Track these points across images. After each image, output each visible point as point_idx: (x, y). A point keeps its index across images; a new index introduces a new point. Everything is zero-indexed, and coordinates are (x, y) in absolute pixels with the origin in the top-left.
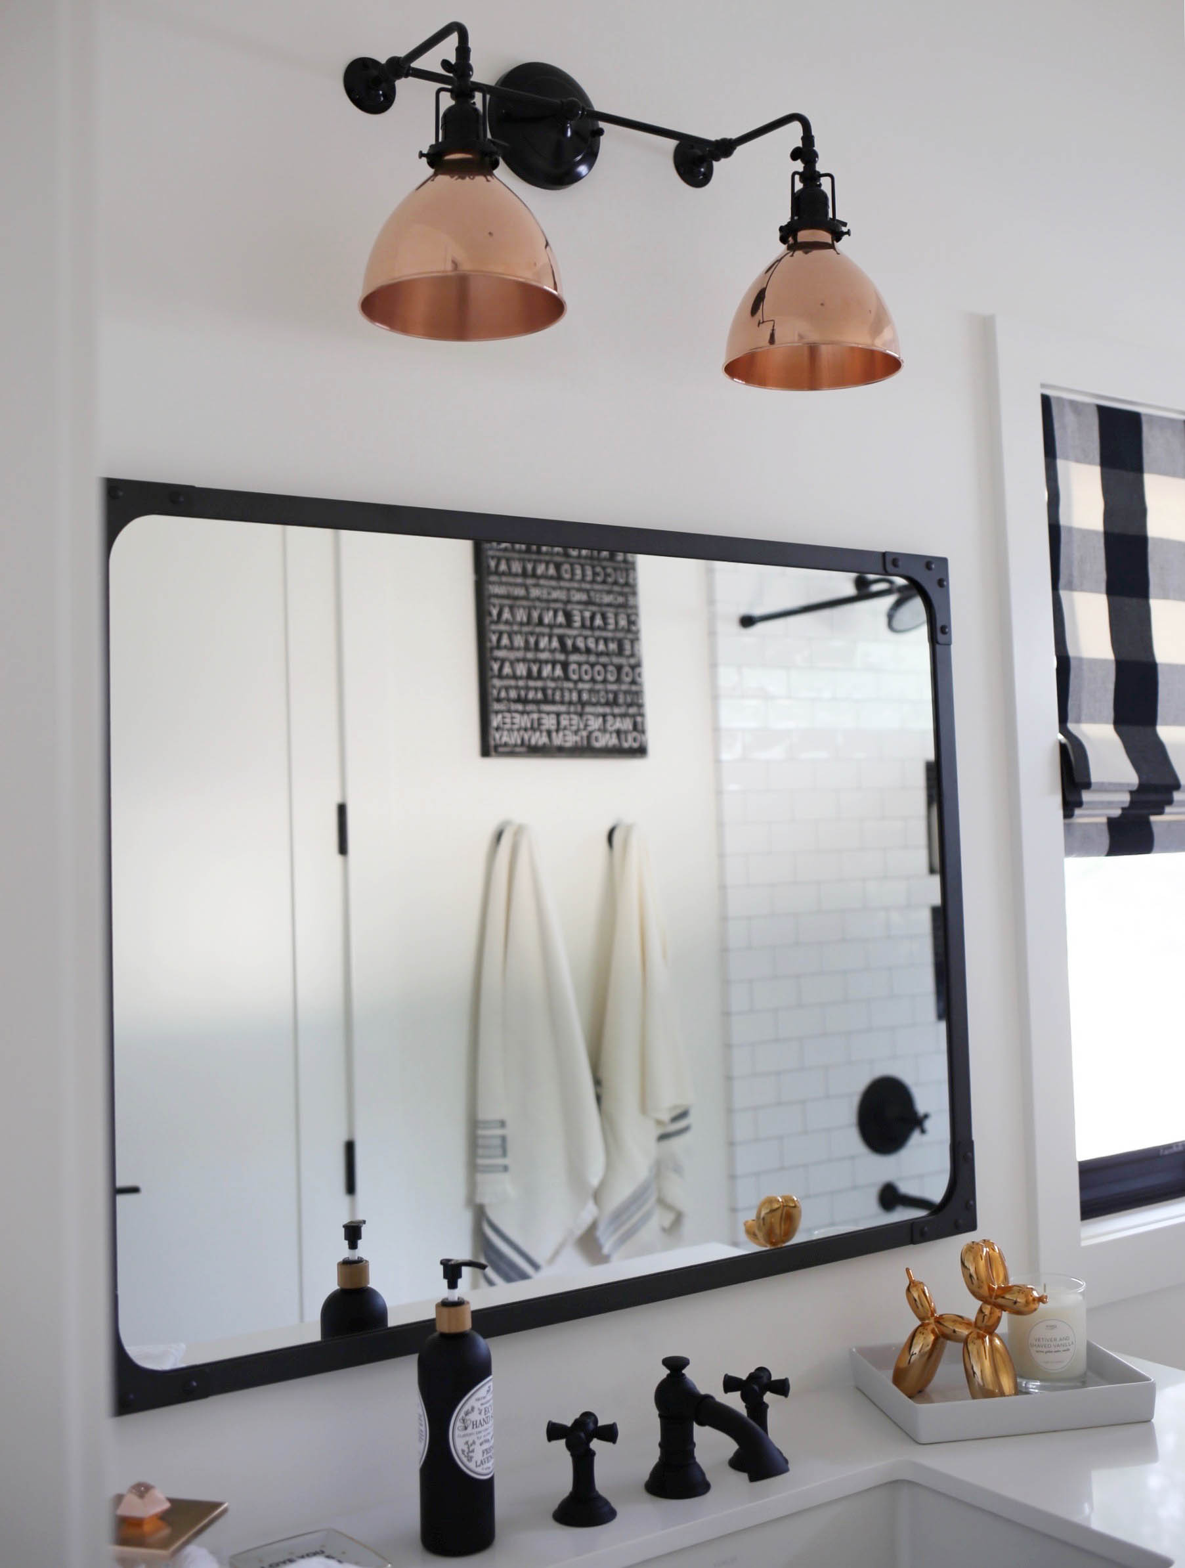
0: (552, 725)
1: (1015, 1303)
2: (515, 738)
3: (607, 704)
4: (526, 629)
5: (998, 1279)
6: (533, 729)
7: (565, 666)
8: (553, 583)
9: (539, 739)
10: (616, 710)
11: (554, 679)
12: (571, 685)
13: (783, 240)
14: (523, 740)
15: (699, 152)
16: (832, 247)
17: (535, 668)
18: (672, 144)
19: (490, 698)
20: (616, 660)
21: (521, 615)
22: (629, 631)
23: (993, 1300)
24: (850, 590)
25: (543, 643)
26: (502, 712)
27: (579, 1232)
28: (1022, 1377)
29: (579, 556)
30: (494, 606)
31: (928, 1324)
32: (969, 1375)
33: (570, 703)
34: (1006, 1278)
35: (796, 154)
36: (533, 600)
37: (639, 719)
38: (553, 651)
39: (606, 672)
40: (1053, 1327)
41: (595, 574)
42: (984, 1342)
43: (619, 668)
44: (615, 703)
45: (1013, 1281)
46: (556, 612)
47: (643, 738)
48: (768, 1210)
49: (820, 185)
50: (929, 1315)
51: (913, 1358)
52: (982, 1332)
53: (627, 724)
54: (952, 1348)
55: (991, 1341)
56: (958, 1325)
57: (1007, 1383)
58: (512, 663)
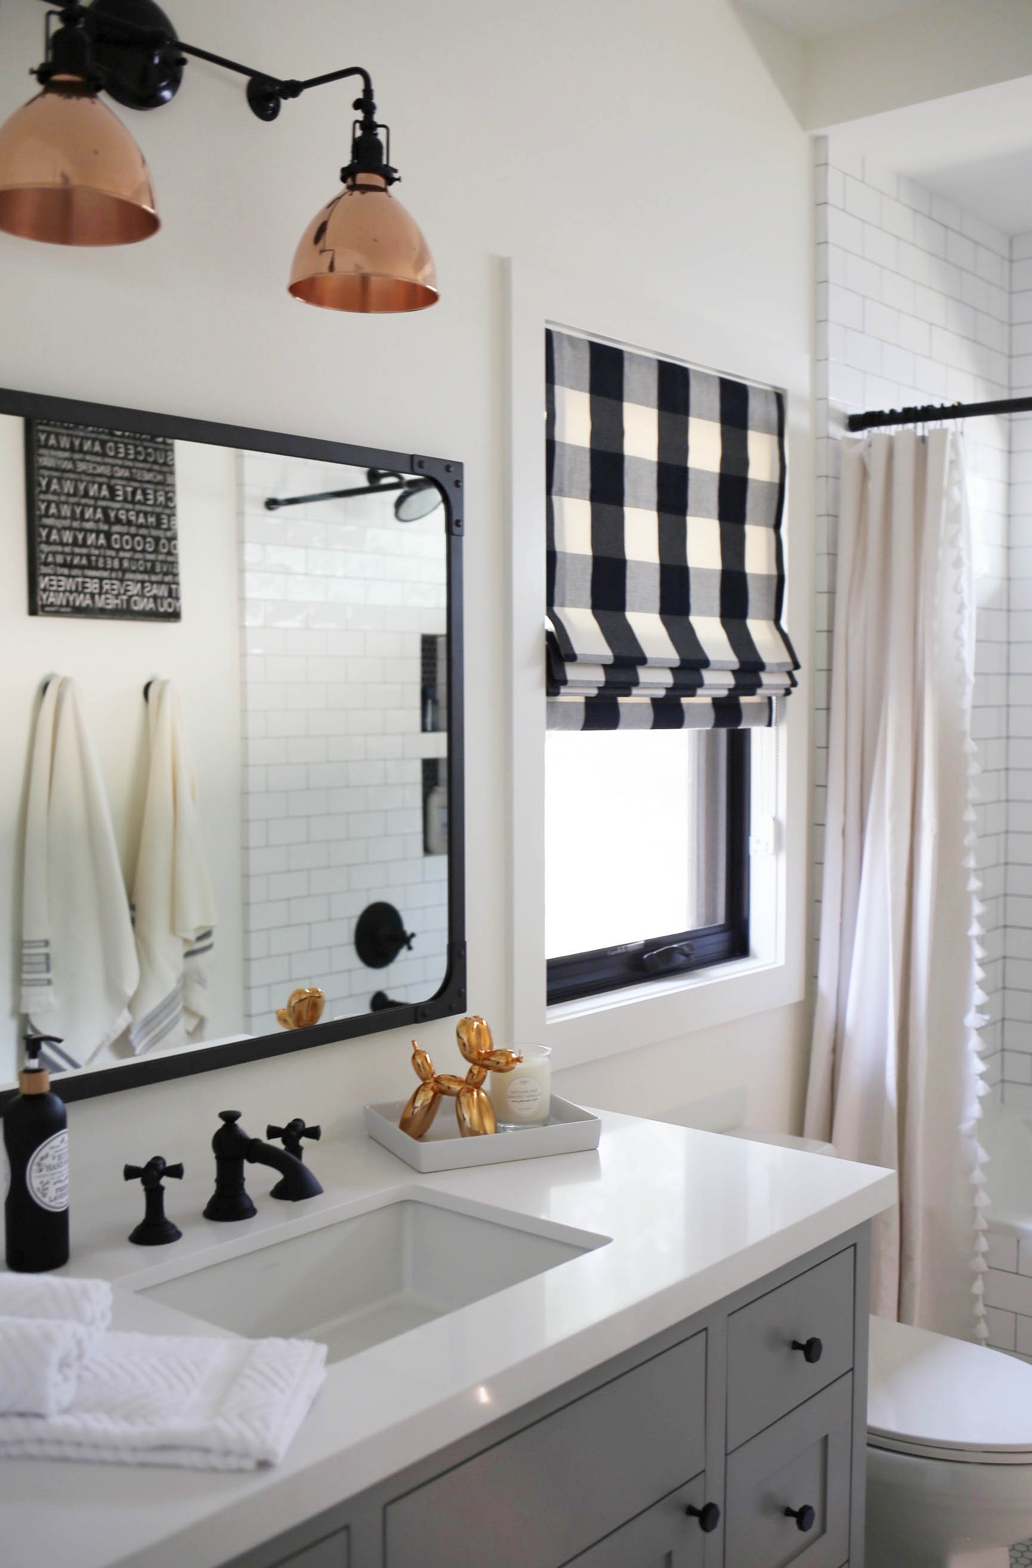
0: (95, 588)
1: (498, 1063)
2: (61, 599)
3: (145, 572)
4: (72, 500)
5: (485, 1046)
6: (76, 591)
7: (108, 535)
8: (99, 459)
9: (83, 601)
10: (154, 578)
11: (97, 547)
12: (113, 553)
13: (344, 179)
14: (68, 601)
15: (269, 89)
16: (385, 190)
17: (80, 537)
18: (245, 79)
19: (38, 561)
20: (154, 532)
21: (68, 487)
22: (166, 507)
23: (481, 1062)
24: (363, 482)
25: (89, 513)
26: (49, 575)
27: (115, 1036)
28: (501, 1122)
29: (122, 436)
30: (44, 477)
31: (429, 1083)
32: (461, 1121)
33: (112, 569)
34: (491, 1046)
35: (358, 105)
36: (79, 473)
37: (174, 587)
38: (97, 521)
39: (145, 543)
40: (525, 1082)
41: (137, 453)
42: (473, 1095)
43: (157, 540)
44: (152, 571)
45: (495, 1048)
46: (100, 485)
47: (178, 605)
48: (297, 1001)
49: (376, 134)
50: (430, 1076)
51: (416, 1110)
52: (471, 1087)
53: (163, 591)
54: (447, 1101)
55: (478, 1094)
56: (452, 1083)
57: (489, 1125)
58: (59, 531)
